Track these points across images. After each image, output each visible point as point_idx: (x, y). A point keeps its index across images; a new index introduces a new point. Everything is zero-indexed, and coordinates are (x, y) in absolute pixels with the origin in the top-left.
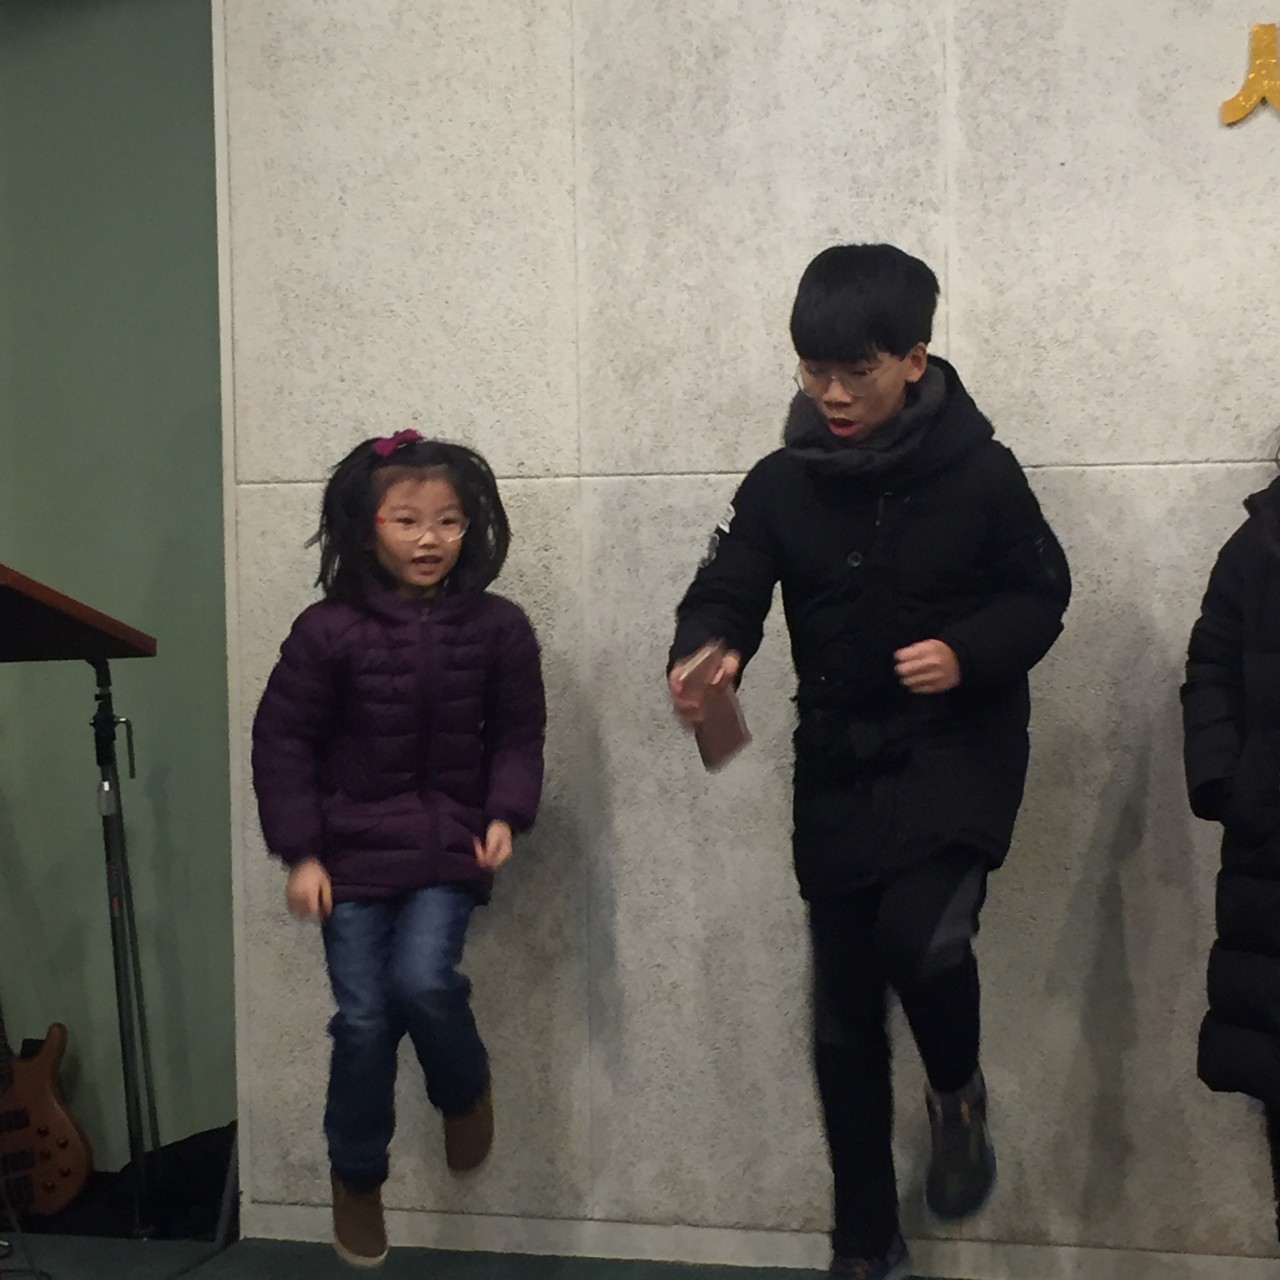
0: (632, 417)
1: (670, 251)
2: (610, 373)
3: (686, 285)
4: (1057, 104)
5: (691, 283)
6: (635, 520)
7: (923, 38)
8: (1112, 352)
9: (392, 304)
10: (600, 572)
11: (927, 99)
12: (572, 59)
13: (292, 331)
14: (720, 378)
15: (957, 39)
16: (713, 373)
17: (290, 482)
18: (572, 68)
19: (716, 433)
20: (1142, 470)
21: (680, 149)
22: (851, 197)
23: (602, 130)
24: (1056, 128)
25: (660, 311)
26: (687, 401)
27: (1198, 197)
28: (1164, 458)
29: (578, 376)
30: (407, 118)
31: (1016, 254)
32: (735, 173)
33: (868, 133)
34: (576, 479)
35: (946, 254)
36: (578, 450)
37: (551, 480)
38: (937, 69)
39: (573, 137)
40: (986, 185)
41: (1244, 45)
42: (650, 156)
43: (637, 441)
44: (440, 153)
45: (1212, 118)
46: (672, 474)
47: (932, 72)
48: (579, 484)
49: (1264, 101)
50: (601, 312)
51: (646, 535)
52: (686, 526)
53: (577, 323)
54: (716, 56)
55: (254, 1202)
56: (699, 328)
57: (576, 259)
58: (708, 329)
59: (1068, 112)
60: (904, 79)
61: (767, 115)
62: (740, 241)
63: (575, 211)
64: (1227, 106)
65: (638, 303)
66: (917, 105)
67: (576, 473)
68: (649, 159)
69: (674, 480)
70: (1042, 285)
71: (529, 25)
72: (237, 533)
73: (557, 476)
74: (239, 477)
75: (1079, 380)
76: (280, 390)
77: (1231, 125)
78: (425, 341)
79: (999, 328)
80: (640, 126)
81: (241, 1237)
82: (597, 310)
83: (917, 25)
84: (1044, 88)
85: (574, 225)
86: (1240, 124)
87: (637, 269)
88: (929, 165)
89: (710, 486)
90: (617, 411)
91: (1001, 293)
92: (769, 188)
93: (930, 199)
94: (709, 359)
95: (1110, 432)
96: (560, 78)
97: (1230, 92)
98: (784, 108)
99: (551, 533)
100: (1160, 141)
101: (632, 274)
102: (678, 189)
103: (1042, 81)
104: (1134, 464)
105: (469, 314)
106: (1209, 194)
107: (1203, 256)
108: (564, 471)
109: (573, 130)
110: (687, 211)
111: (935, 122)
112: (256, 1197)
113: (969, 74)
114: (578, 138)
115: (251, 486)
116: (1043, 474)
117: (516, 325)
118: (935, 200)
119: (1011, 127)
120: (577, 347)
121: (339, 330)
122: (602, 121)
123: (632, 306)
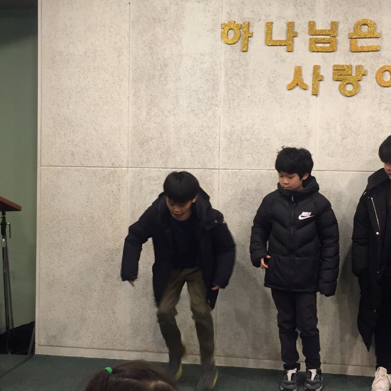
0: (142, 153)
1: (152, 113)
2: (137, 143)
3: (156, 122)
4: (248, 82)
5: (157, 121)
6: (141, 179)
7: (216, 65)
8: (259, 143)
9: (82, 123)
10: (132, 191)
11: (216, 80)
12: (129, 65)
13: (56, 129)
14: (164, 145)
15: (224, 66)
16: (162, 143)
17: (55, 166)
18: (129, 67)
19: (162, 159)
20: (265, 172)
21: (156, 89)
22: (197, 102)
23: (136, 83)
24: (247, 88)
25: (149, 128)
26: (155, 150)
27: (281, 107)
28: (270, 169)
29: (128, 143)
30: (87, 78)
31: (237, 118)
32: (169, 95)
33: (202, 87)
34: (127, 168)
35: (220, 118)
36: (128, 161)
37: (121, 168)
38: (219, 72)
39: (129, 84)
40: (230, 101)
41: (293, 71)
42: (148, 90)
43: (142, 160)
44: (95, 87)
45: (285, 88)
46: (151, 168)
47: (218, 73)
48: (128, 170)
49: (297, 84)
50: (134, 128)
51: (144, 183)
52: (154, 181)
53: (128, 130)
54: (165, 66)
55: (39, 345)
56: (159, 133)
57: (129, 115)
58: (161, 133)
59: (250, 85)
60: (211, 74)
61: (177, 81)
62: (169, 112)
63: (129, 103)
64: (289, 85)
65: (144, 126)
66: (214, 81)
67: (127, 167)
68: (148, 91)
69: (151, 170)
70: (243, 126)
71: (119, 56)
72: (40, 179)
73: (122, 167)
74: (41, 165)
75: (251, 149)
76: (53, 144)
77: (289, 90)
78: (90, 133)
79: (232, 136)
80: (146, 83)
81: (35, 354)
82: (133, 127)
83: (214, 62)
84: (245, 78)
85: (129, 106)
86: (291, 90)
87: (144, 118)
88: (217, 96)
89: (160, 171)
90: (137, 152)
91: (233, 127)
92: (177, 99)
93: (216, 104)
94: (161, 140)
95: (258, 162)
96: (126, 70)
97: (289, 82)
98: (181, 80)
99: (120, 181)
100: (272, 93)
101: (143, 119)
102: (155, 99)
103: (245, 77)
104: (263, 170)
105: (101, 127)
106: (283, 106)
107: (282, 121)
108: (124, 166)
109: (129, 83)
110: (157, 104)
111: (218, 85)
112: (40, 344)
113: (227, 74)
114: (130, 85)
115: (44, 167)
116: (242, 171)
117: (113, 130)
118: (217, 104)
119: (236, 88)
120: (128, 136)
121: (69, 129)
122: (136, 81)
123: (142, 127)
